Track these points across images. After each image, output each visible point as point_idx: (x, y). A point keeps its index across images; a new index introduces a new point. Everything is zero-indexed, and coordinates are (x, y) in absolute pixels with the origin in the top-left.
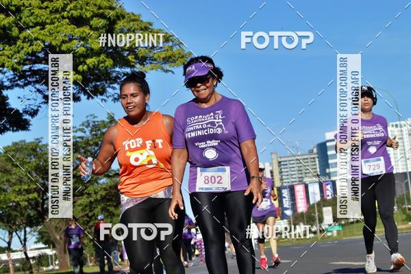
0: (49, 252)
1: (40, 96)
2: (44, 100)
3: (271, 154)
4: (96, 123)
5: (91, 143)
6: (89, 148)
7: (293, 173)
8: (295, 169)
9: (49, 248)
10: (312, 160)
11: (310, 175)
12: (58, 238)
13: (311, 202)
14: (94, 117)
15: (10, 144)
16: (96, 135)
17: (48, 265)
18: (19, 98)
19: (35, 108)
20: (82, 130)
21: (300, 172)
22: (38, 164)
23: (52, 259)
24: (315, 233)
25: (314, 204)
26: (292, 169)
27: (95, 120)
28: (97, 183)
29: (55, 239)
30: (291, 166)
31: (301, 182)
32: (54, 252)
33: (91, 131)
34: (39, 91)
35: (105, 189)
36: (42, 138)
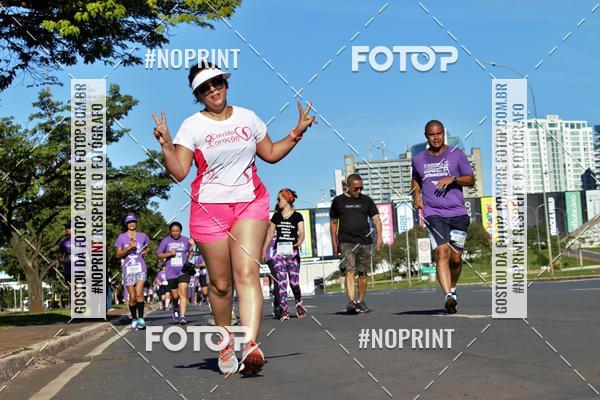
0: (15, 286)
1: (16, 55)
2: (20, 62)
3: (345, 157)
7: (376, 186)
8: (379, 181)
9: (15, 280)
10: (405, 169)
11: (401, 190)
12: (30, 264)
13: (400, 231)
17: (12, 307)
19: (7, 75)
21: (386, 186)
22: (6, 155)
23: (18, 296)
24: (404, 275)
25: (404, 233)
26: (375, 181)
29: (26, 266)
30: (373, 176)
31: (387, 201)
32: (23, 286)
34: (14, 48)
36: (12, 118)
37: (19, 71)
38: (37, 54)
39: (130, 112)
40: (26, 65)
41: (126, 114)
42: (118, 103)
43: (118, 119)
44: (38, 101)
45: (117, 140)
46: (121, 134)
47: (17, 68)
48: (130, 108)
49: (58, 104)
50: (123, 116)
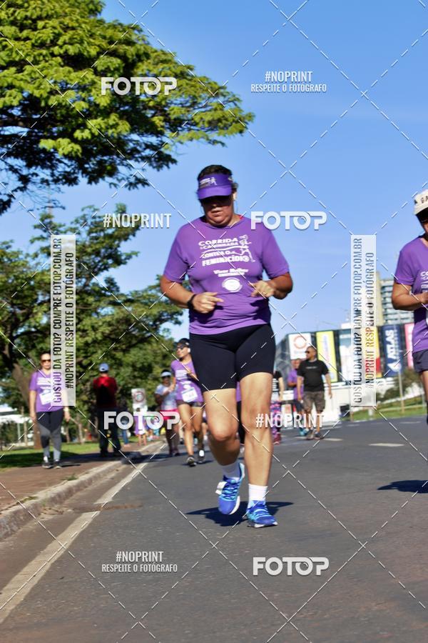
0: (19, 419)
1: (14, 177)
2: (20, 184)
4: (97, 219)
5: (89, 250)
9: (19, 412)
14: (95, 210)
16: (97, 238)
17: (16, 441)
19: (5, 198)
20: (74, 230)
23: (22, 430)
27: (96, 214)
28: (97, 313)
32: (27, 419)
33: (90, 232)
34: (12, 169)
35: (110, 324)
37: (18, 194)
38: (37, 175)
40: (25, 187)
41: (134, 235)
43: (126, 240)
44: (40, 223)
45: (125, 263)
46: (129, 257)
47: (16, 190)
48: (138, 229)
49: (60, 226)
50: (131, 237)
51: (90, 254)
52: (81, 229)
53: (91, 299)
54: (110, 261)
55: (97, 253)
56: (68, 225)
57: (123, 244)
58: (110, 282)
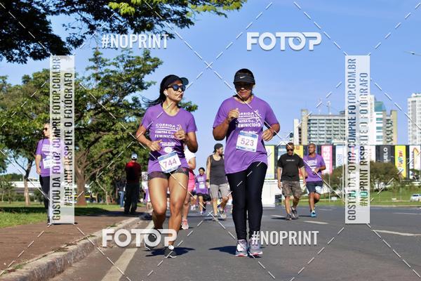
1: (86, 25)
2: (89, 30)
4: (131, 59)
5: (124, 78)
6: (121, 84)
7: (322, 132)
14: (130, 52)
15: (41, 71)
16: (129, 71)
18: (64, 25)
19: (80, 38)
20: (115, 64)
26: (322, 129)
27: (131, 55)
33: (126, 66)
34: (85, 20)
37: (88, 36)
39: (156, 69)
40: (93, 32)
41: (154, 71)
42: (148, 63)
43: (148, 74)
44: (93, 57)
45: (146, 89)
46: (149, 85)
47: (86, 33)
48: (156, 66)
49: (106, 61)
50: (152, 72)
51: (123, 81)
52: (120, 64)
53: (122, 111)
54: (137, 87)
55: (129, 80)
56: (112, 61)
57: (146, 76)
58: (135, 100)
